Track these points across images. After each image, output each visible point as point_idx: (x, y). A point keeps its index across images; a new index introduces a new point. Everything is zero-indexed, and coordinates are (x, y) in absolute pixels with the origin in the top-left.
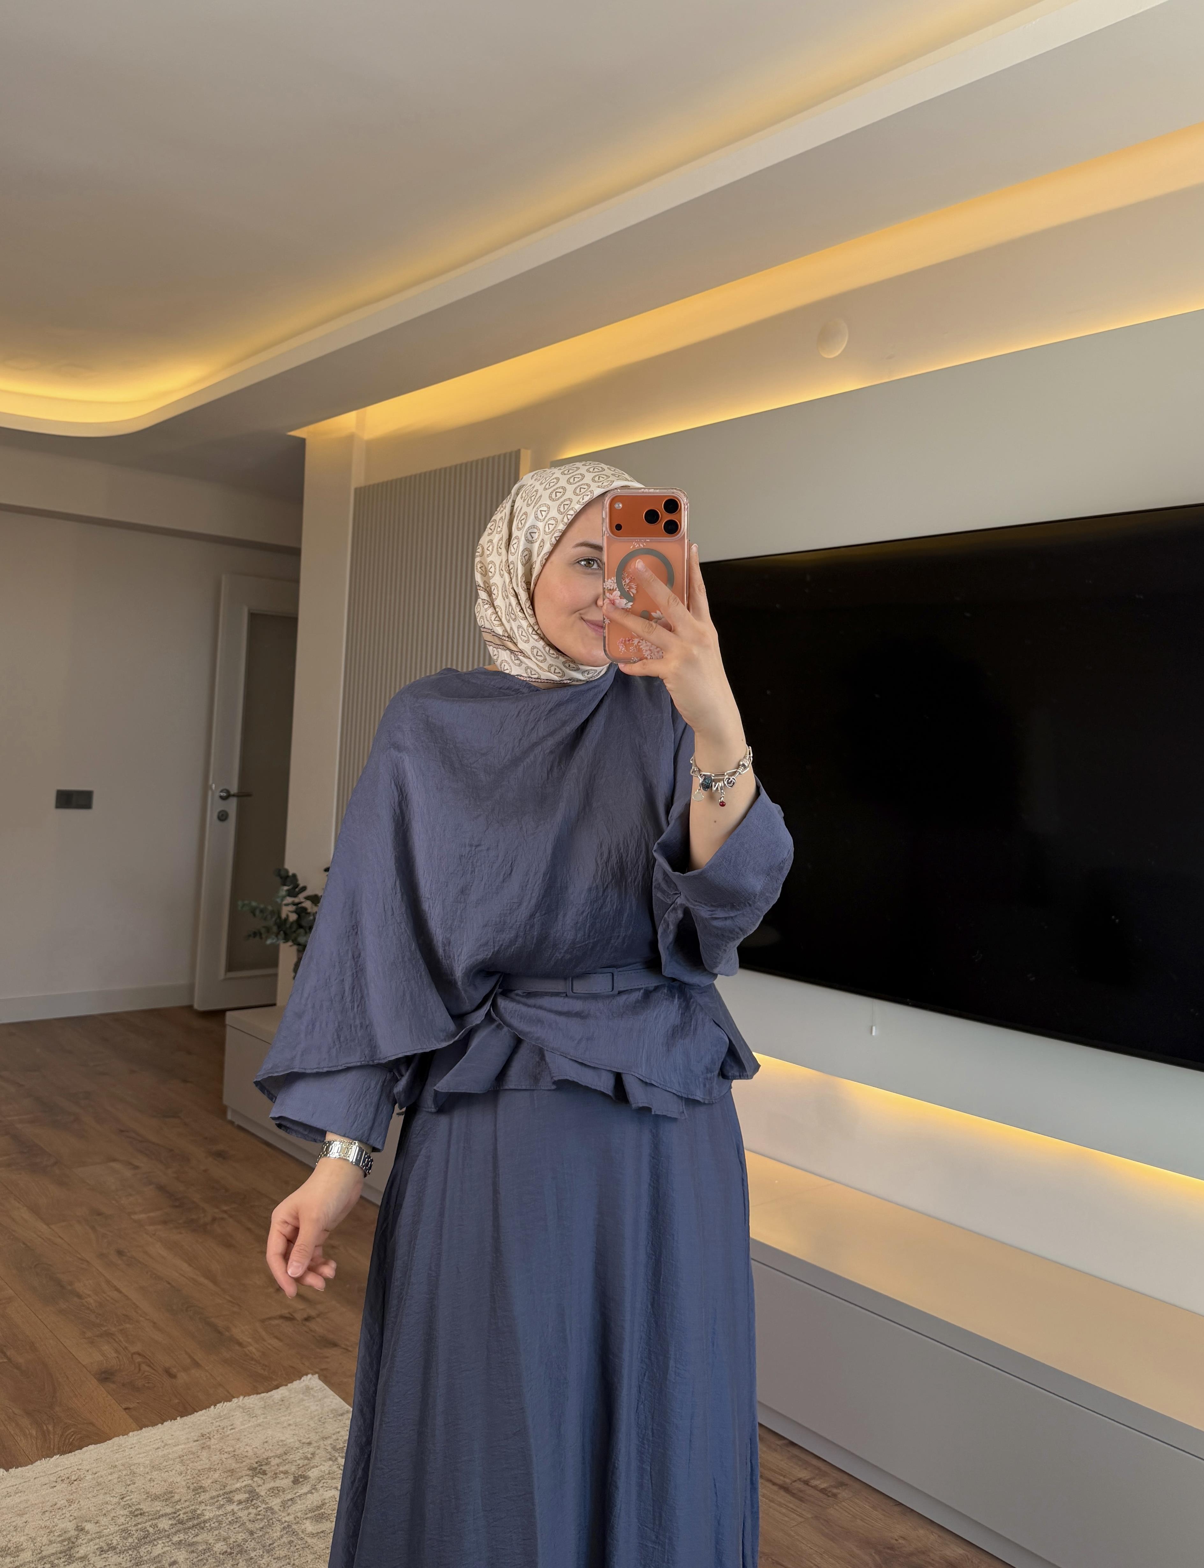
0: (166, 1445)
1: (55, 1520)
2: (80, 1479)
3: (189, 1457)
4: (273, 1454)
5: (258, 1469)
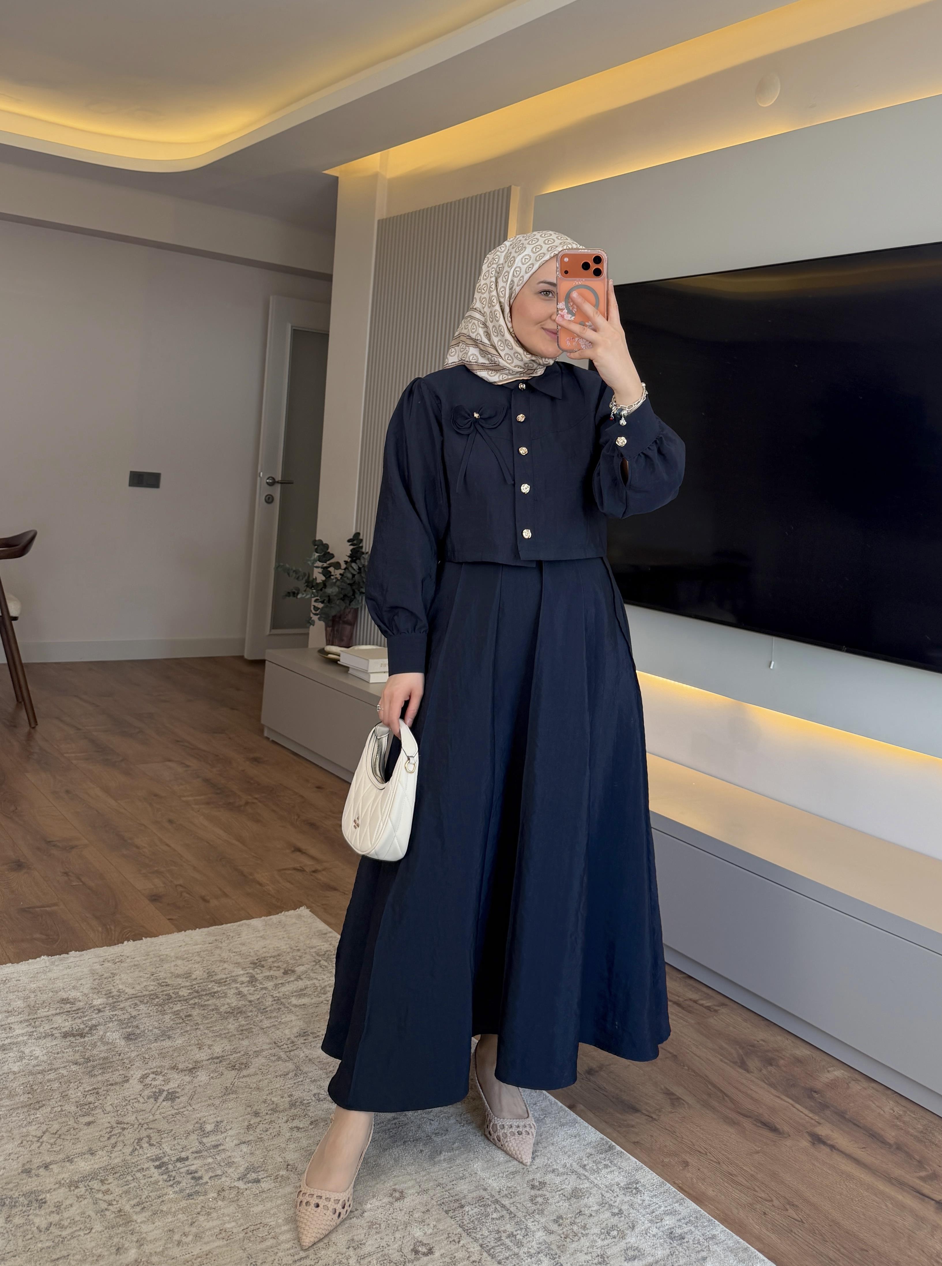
0: (187, 944)
1: (103, 985)
2: (121, 962)
3: (205, 953)
4: (269, 955)
5: (258, 963)
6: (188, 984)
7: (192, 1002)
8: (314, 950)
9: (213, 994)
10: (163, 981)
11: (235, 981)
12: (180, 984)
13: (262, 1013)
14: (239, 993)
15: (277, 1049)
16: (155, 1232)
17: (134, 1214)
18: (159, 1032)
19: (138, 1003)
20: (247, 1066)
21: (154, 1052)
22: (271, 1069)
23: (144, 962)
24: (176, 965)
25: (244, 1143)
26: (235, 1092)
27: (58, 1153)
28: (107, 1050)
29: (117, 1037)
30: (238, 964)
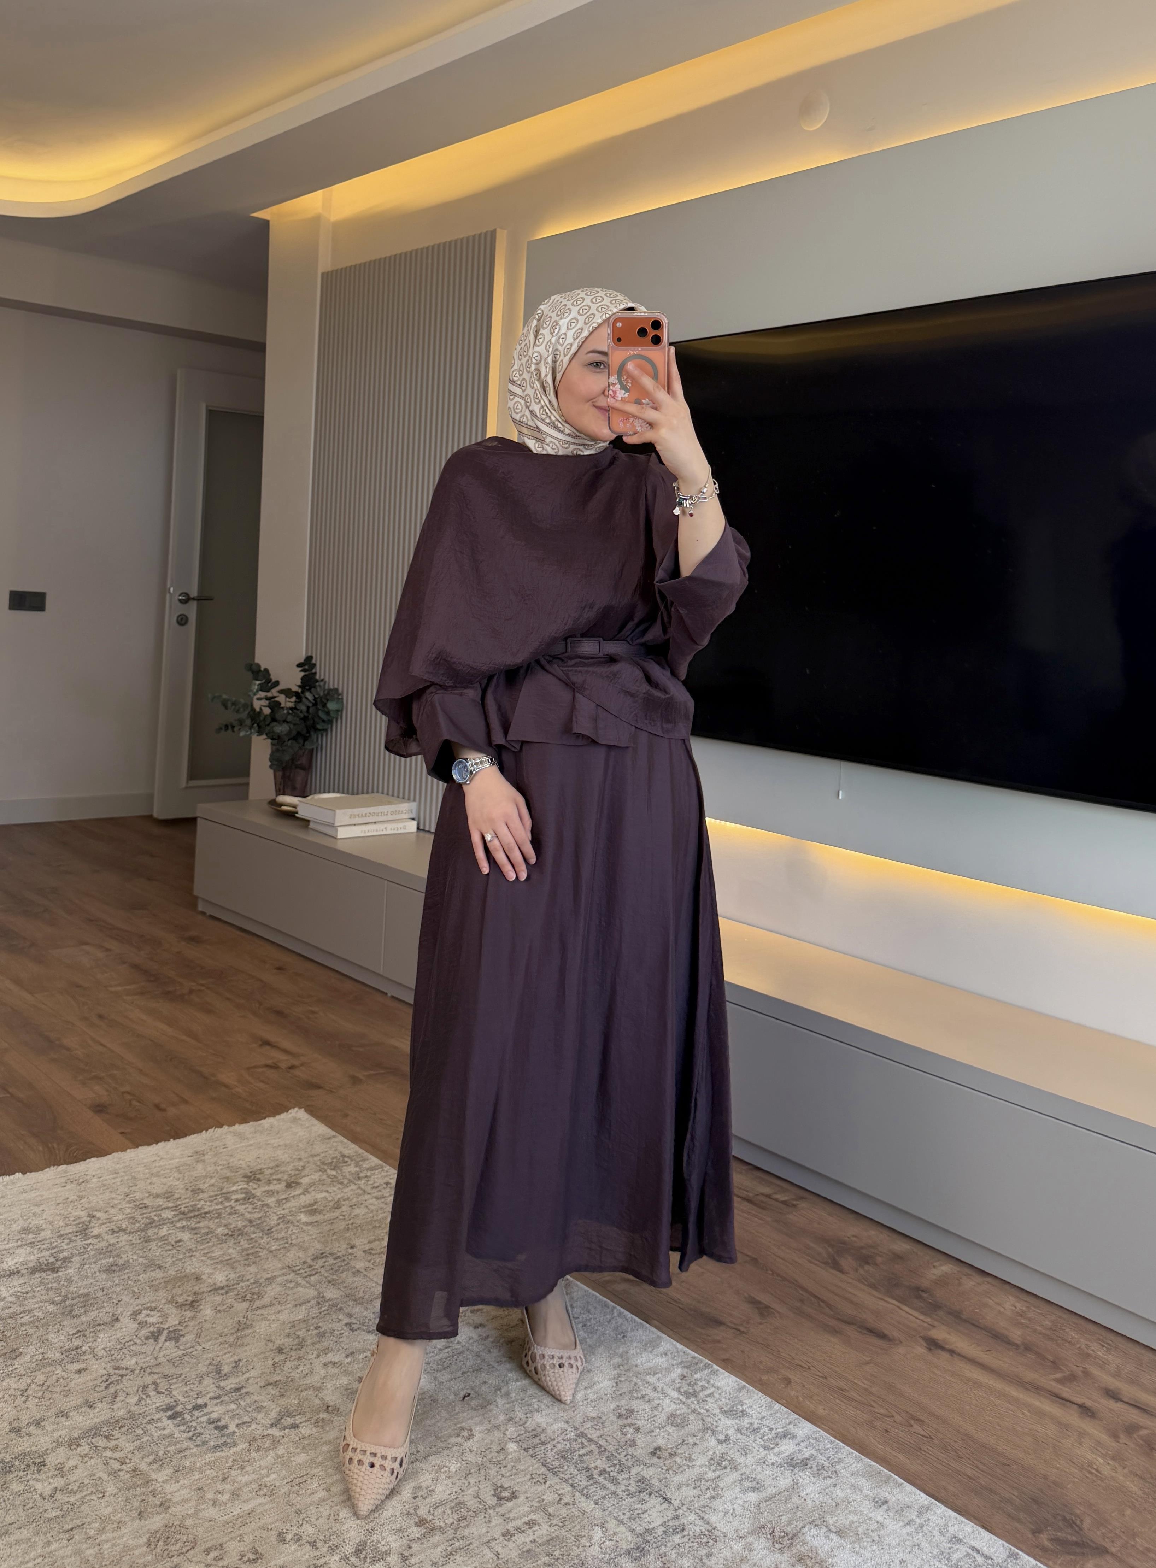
0: (162, 1159)
1: (69, 1210)
2: (86, 1181)
3: (185, 1168)
4: (265, 1167)
5: (253, 1177)
6: (170, 1205)
7: (179, 1225)
8: (318, 1158)
9: (203, 1215)
11: (228, 1199)
12: (161, 1205)
13: (267, 1234)
14: (236, 1212)
15: (293, 1274)
16: (182, 1492)
17: (151, 1471)
18: (147, 1261)
20: (260, 1296)
21: (143, 1285)
22: (289, 1298)
23: (113, 1181)
24: (152, 1184)
25: (270, 1384)
26: (251, 1326)
27: (49, 1408)
28: (86, 1285)
29: (96, 1270)
30: (227, 1179)
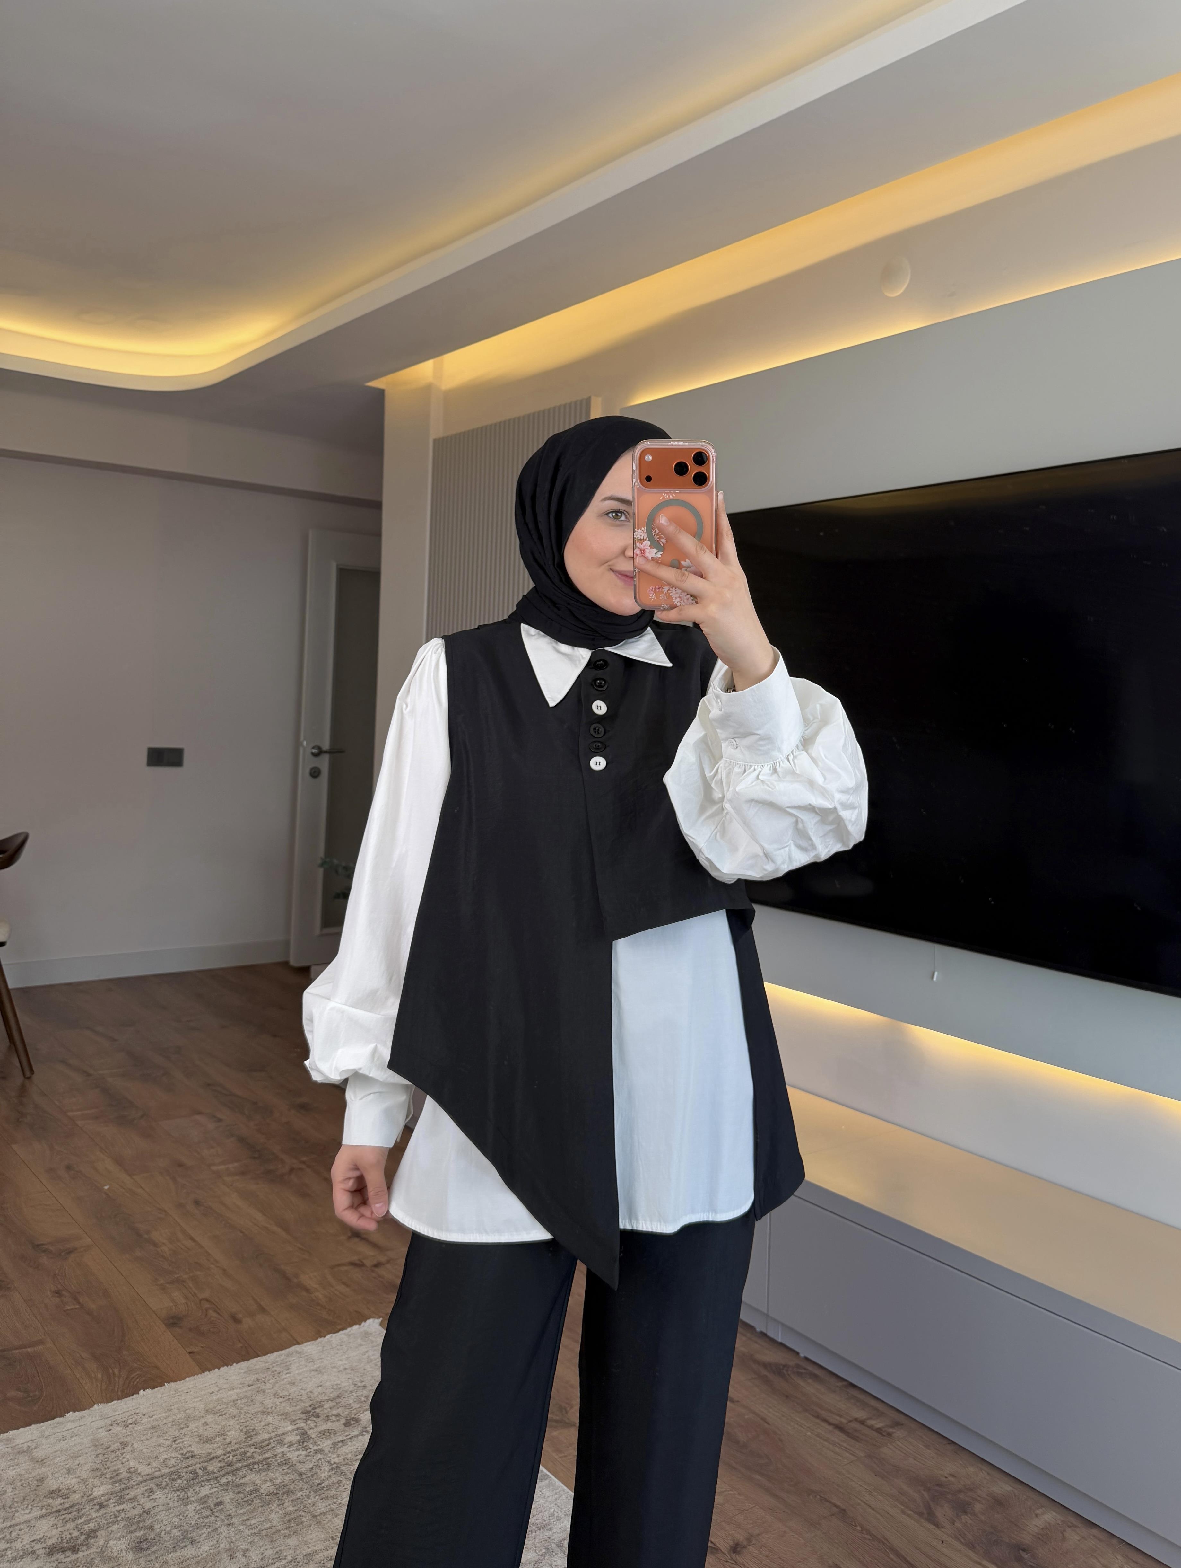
0: (221, 1389)
1: (108, 1463)
2: (135, 1423)
3: (243, 1401)
4: (326, 1398)
5: (311, 1413)
6: (220, 1452)
10: (189, 1449)
11: (281, 1443)
12: (210, 1454)
13: (315, 1492)
14: (286, 1462)
18: (180, 1533)
19: (155, 1488)
23: (165, 1421)
24: (206, 1424)
29: (124, 1547)
30: (285, 1415)
